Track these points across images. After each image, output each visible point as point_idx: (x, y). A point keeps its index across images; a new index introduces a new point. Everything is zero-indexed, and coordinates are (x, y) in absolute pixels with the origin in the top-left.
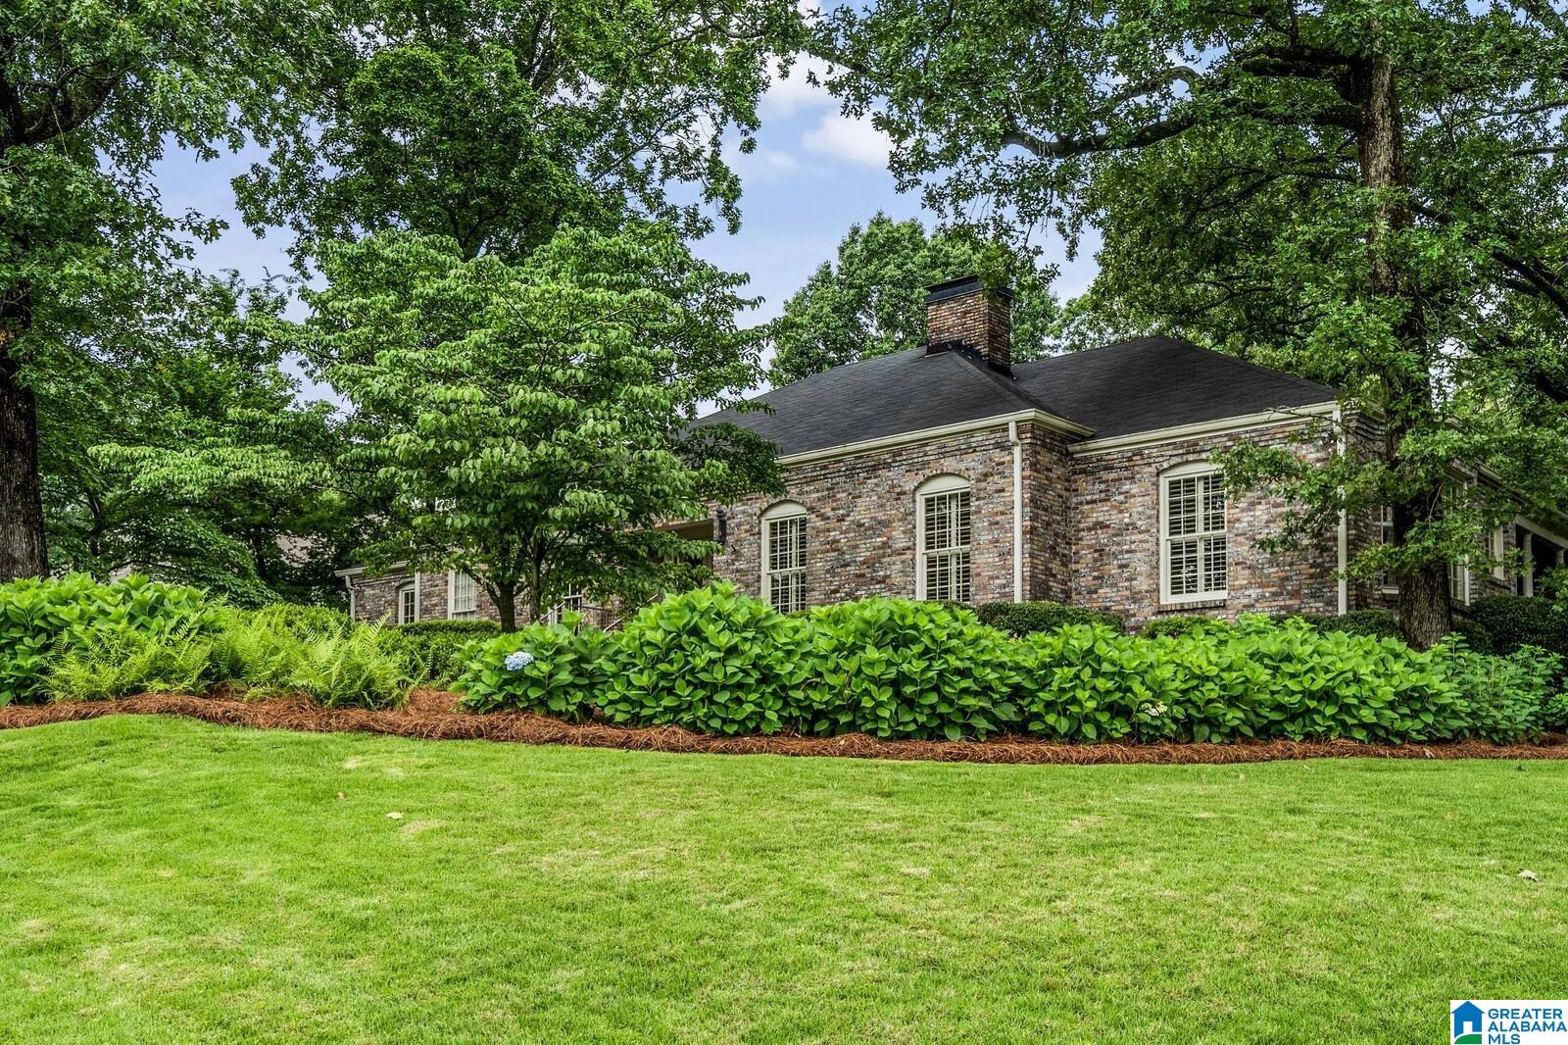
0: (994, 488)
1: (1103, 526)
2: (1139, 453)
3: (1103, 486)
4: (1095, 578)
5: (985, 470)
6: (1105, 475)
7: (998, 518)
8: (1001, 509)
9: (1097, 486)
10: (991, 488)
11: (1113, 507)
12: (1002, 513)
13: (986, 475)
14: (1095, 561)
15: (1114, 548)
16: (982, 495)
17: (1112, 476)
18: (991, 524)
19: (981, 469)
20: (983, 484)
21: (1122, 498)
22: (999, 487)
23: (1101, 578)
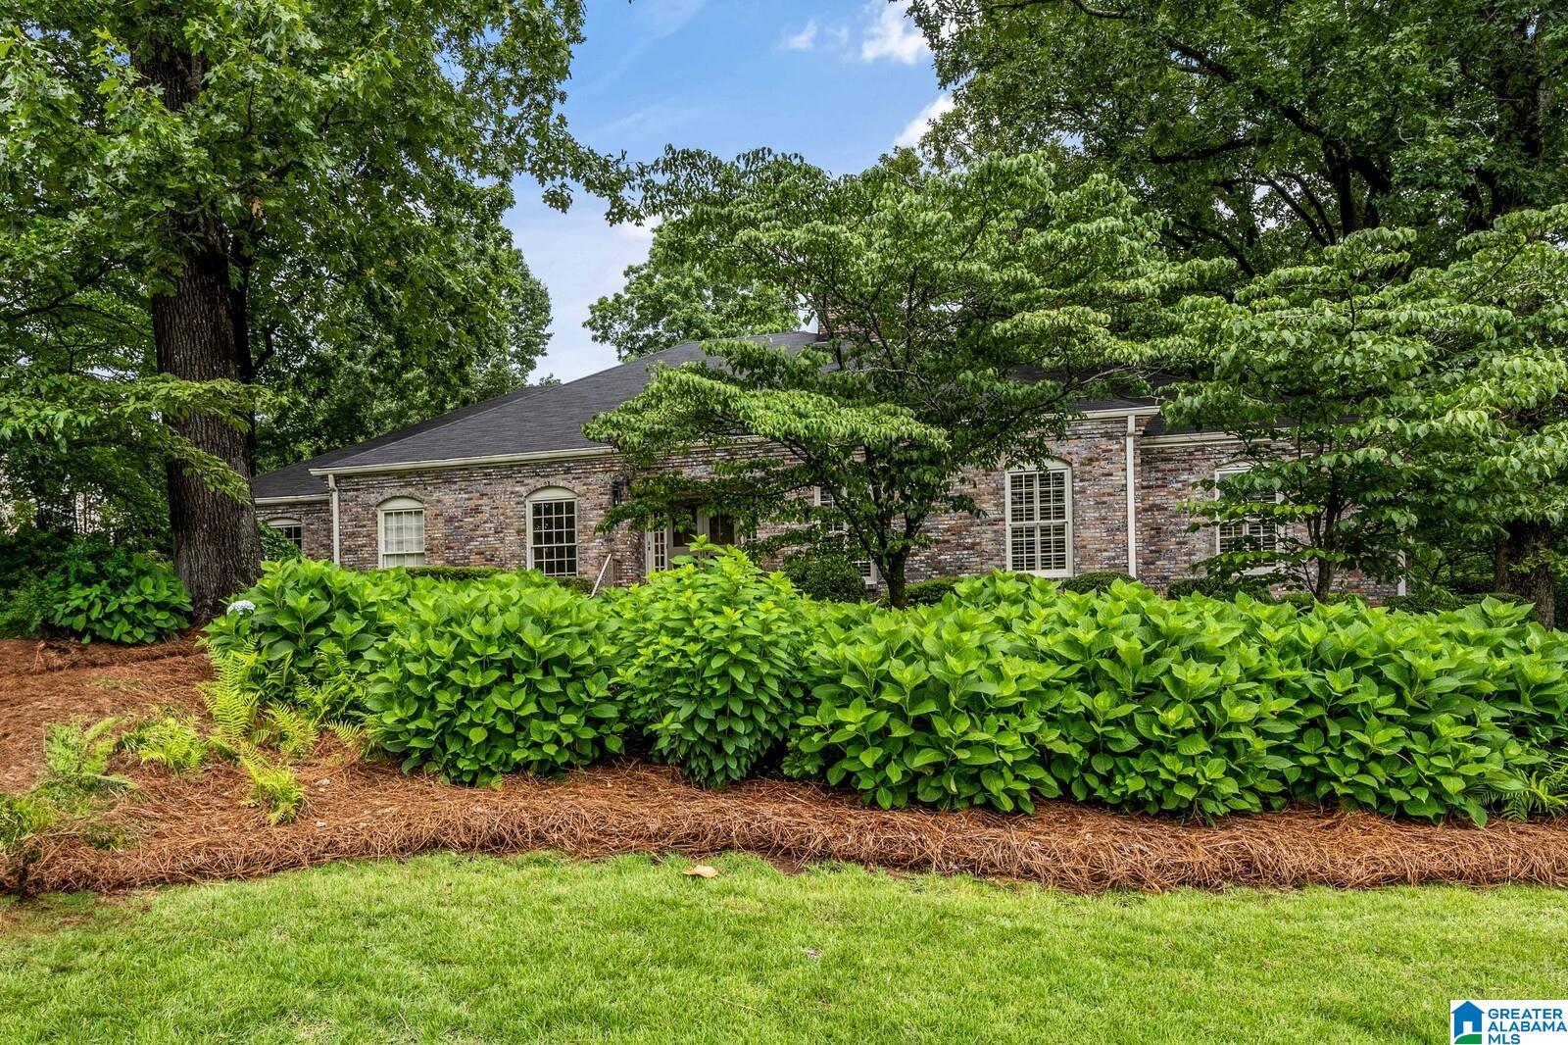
0: (1101, 471)
1: (1160, 508)
2: (1202, 449)
3: (1160, 475)
4: (1151, 552)
5: (1090, 455)
6: (1162, 466)
7: (1105, 499)
8: (1107, 490)
9: (1153, 474)
10: (1097, 471)
11: (1170, 493)
12: (1110, 494)
13: (1091, 460)
14: (1152, 537)
15: (1171, 528)
16: (1086, 476)
17: (1170, 466)
18: (1097, 503)
19: (1085, 454)
20: (1088, 468)
21: (1180, 485)
22: (1106, 471)
23: (1159, 552)
